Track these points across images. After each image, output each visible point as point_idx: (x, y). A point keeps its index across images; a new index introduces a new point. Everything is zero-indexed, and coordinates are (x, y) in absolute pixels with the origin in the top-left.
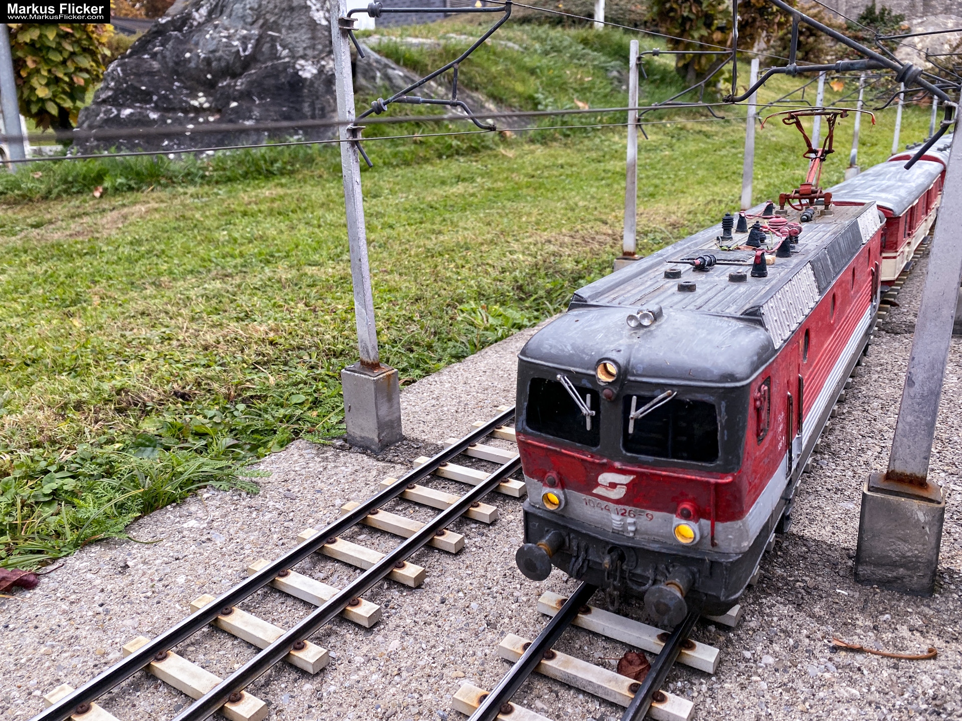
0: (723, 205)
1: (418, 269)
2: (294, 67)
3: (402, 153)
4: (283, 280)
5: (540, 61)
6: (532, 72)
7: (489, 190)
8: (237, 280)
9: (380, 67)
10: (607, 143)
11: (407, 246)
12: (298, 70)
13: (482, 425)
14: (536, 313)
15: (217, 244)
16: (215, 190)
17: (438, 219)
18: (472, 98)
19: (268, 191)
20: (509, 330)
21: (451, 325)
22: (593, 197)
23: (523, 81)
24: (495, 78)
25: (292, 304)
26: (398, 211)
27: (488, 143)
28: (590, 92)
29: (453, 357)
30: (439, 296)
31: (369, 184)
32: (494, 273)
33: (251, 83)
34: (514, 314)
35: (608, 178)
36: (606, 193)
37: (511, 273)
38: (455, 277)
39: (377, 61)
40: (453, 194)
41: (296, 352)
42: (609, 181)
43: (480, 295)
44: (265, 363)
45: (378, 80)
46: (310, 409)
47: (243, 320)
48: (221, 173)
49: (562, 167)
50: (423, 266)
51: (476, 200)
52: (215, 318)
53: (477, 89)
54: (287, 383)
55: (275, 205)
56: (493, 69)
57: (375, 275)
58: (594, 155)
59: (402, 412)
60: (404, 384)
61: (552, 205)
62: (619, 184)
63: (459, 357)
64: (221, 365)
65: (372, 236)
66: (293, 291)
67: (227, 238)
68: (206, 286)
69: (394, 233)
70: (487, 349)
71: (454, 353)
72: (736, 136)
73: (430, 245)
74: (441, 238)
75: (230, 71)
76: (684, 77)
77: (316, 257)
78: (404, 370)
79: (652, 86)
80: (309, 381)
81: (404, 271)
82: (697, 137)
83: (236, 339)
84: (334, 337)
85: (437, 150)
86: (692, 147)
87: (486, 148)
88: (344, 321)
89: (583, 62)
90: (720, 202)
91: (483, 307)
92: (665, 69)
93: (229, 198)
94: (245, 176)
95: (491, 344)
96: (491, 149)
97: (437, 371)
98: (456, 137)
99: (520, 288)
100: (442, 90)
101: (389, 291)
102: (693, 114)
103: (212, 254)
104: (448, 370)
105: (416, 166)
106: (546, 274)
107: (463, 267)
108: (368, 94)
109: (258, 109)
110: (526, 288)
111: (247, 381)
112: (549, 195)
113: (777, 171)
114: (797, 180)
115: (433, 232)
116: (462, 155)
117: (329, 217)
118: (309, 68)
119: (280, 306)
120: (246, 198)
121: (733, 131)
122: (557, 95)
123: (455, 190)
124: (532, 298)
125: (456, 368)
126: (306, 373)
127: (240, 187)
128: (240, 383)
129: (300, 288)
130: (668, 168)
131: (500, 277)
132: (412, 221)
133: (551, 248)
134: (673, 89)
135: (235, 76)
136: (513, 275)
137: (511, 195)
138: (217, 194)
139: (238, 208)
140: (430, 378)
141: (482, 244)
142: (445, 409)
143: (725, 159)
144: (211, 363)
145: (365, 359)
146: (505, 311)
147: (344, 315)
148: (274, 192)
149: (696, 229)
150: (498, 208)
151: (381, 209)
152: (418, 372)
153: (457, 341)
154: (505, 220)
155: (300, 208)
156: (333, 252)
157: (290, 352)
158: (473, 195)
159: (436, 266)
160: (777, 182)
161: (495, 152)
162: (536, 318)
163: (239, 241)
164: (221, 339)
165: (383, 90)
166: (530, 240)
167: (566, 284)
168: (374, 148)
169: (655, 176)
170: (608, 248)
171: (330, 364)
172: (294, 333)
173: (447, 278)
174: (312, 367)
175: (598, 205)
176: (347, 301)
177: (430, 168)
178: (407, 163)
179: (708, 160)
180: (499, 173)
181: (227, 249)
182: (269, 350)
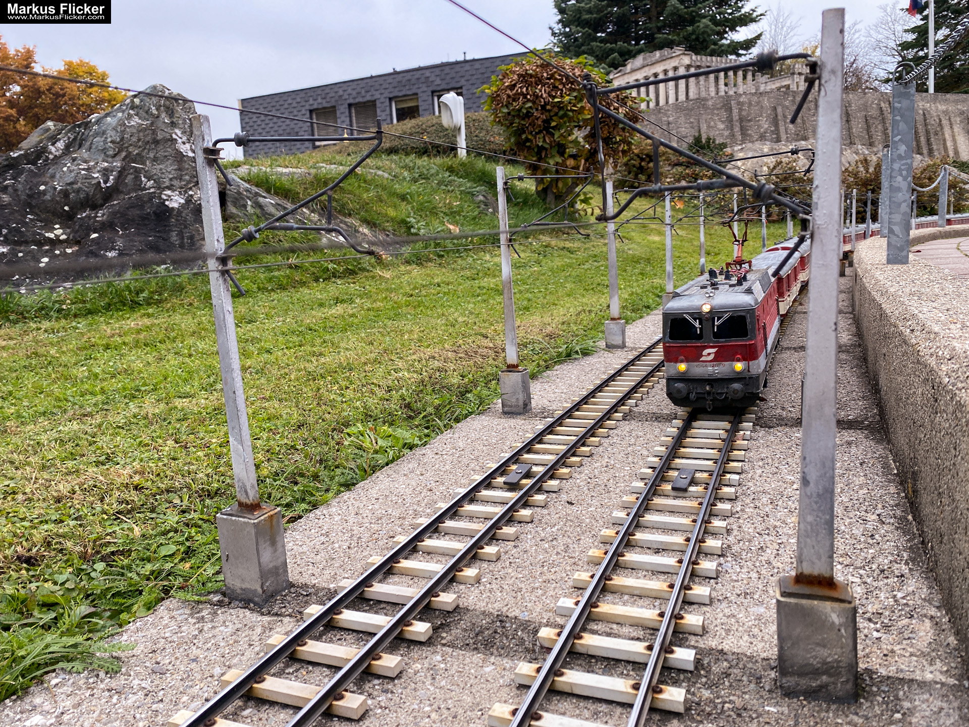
0: (593, 315)
1: (299, 393)
2: (160, 198)
3: (276, 277)
4: (150, 415)
5: (409, 188)
6: (403, 198)
7: (369, 310)
8: (98, 419)
9: (249, 195)
10: (479, 262)
11: (287, 370)
12: (165, 200)
13: (378, 560)
14: (426, 431)
15: (75, 381)
16: (74, 324)
17: (318, 341)
18: (345, 223)
19: (133, 322)
20: (400, 451)
21: (338, 451)
22: (471, 313)
23: (395, 207)
24: (368, 204)
25: (159, 441)
26: (276, 335)
27: (364, 266)
28: (460, 215)
29: (341, 485)
30: (323, 420)
31: (243, 309)
32: (380, 393)
33: (114, 214)
34: (405, 434)
35: (484, 294)
36: (482, 308)
37: (397, 391)
38: (339, 399)
39: (247, 191)
40: (331, 315)
41: (165, 496)
42: (485, 297)
43: (368, 416)
44: (129, 512)
45: (249, 208)
46: (182, 560)
47: (103, 464)
48: (81, 305)
49: (439, 286)
50: (305, 390)
51: (356, 321)
52: (70, 464)
53: (350, 215)
54: (154, 532)
55: (142, 336)
56: (365, 196)
57: (252, 404)
58: (468, 273)
59: (288, 553)
60: (288, 522)
61: (433, 321)
62: (494, 299)
63: (348, 485)
64: (76, 519)
65: (249, 363)
66: (160, 427)
67: (86, 374)
68: (61, 428)
69: (272, 358)
70: (378, 474)
71: (342, 480)
72: (597, 251)
73: (311, 367)
74: (323, 360)
75: (90, 202)
76: (544, 200)
77: (188, 388)
78: (288, 506)
79: (516, 208)
80: (181, 527)
81: (284, 396)
82: (562, 253)
83: (95, 486)
84: (208, 475)
85: (314, 273)
86: (558, 262)
87: (364, 270)
88: (219, 457)
89: (451, 189)
90: (590, 311)
91: (370, 429)
92: (526, 193)
93: (89, 331)
94: (108, 307)
95: (383, 467)
96: (368, 271)
97: (326, 502)
98: (331, 261)
99: (408, 406)
100: (315, 217)
101: (269, 419)
102: (556, 232)
103: (69, 392)
104: (337, 500)
105: (292, 290)
106: (433, 391)
107: (347, 388)
108: (239, 222)
109: (121, 240)
110: (416, 406)
111: (107, 535)
112: (429, 313)
113: (637, 281)
114: (657, 288)
115: (314, 354)
116: (339, 277)
117: (201, 345)
118: (176, 198)
119: (147, 445)
120: (109, 331)
121: (593, 246)
122: (428, 219)
123: (334, 311)
124: (422, 416)
125: (345, 497)
126: (177, 518)
127: (102, 319)
128: (99, 538)
129: (170, 423)
130: (538, 283)
131: (387, 396)
132: (291, 345)
133: (437, 364)
134: (536, 211)
135: (95, 207)
136: (400, 393)
137: (392, 314)
138: (78, 328)
139: (99, 342)
140: (317, 512)
141: (365, 364)
142: (336, 545)
143: (588, 272)
144: (64, 518)
145: (244, 499)
146: (394, 431)
147: (219, 449)
148: (140, 323)
149: (571, 338)
150: (379, 327)
151: (256, 334)
152: (304, 506)
153: (345, 468)
154: (388, 339)
155: (169, 338)
156: (205, 382)
157: (158, 497)
158: (352, 316)
159: (319, 389)
160: (639, 291)
161: (372, 274)
162: (427, 436)
163: (100, 377)
164: (77, 488)
165: (255, 217)
166: (414, 357)
167: (454, 398)
168: (248, 274)
169: (527, 291)
170: (491, 362)
171: (204, 506)
172: (162, 474)
173: (330, 401)
174: (184, 512)
175: (477, 320)
176: (222, 433)
177: (307, 291)
178: (283, 288)
179: (573, 273)
180: (378, 294)
181: (86, 386)
182: (134, 496)
